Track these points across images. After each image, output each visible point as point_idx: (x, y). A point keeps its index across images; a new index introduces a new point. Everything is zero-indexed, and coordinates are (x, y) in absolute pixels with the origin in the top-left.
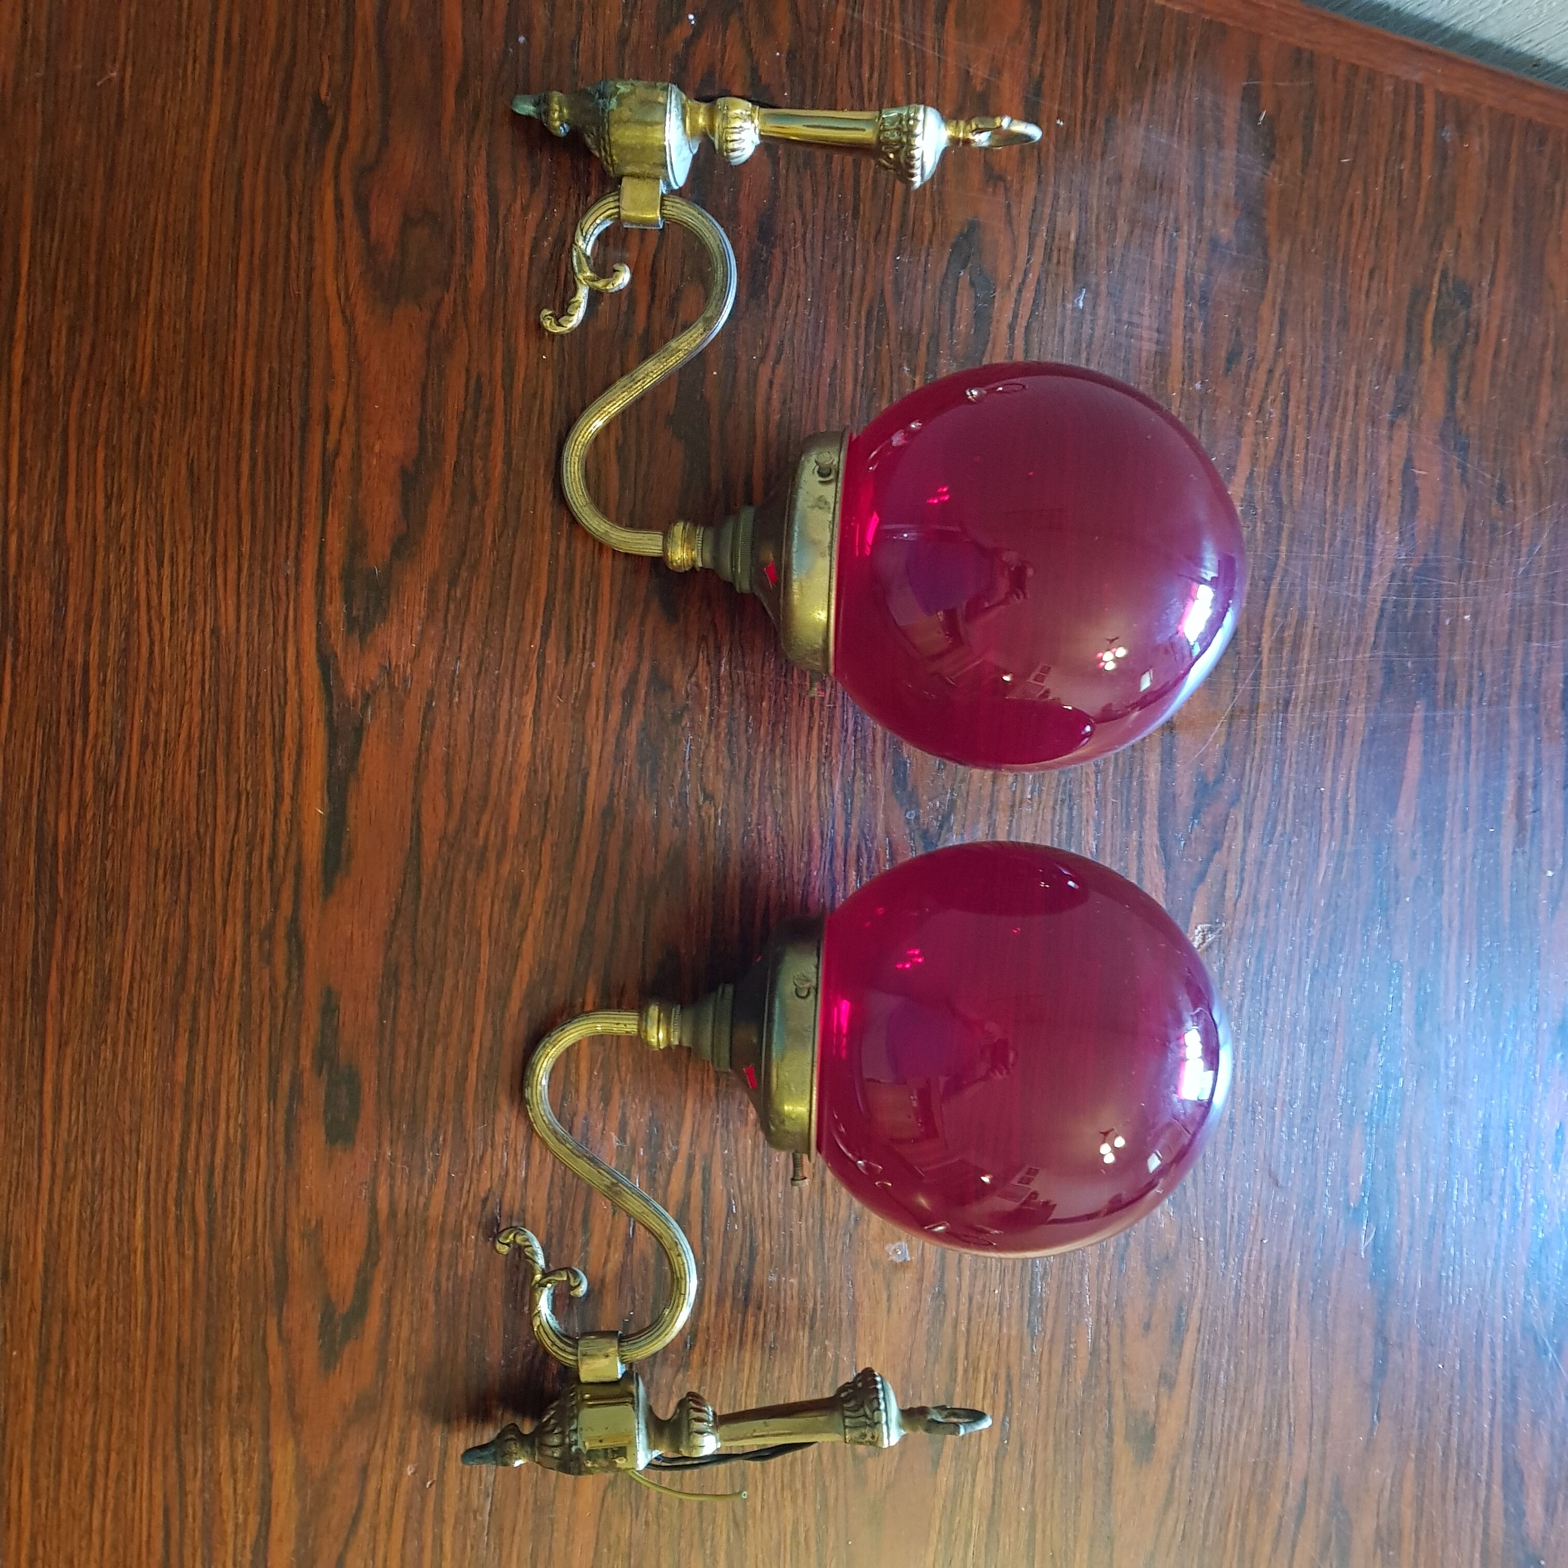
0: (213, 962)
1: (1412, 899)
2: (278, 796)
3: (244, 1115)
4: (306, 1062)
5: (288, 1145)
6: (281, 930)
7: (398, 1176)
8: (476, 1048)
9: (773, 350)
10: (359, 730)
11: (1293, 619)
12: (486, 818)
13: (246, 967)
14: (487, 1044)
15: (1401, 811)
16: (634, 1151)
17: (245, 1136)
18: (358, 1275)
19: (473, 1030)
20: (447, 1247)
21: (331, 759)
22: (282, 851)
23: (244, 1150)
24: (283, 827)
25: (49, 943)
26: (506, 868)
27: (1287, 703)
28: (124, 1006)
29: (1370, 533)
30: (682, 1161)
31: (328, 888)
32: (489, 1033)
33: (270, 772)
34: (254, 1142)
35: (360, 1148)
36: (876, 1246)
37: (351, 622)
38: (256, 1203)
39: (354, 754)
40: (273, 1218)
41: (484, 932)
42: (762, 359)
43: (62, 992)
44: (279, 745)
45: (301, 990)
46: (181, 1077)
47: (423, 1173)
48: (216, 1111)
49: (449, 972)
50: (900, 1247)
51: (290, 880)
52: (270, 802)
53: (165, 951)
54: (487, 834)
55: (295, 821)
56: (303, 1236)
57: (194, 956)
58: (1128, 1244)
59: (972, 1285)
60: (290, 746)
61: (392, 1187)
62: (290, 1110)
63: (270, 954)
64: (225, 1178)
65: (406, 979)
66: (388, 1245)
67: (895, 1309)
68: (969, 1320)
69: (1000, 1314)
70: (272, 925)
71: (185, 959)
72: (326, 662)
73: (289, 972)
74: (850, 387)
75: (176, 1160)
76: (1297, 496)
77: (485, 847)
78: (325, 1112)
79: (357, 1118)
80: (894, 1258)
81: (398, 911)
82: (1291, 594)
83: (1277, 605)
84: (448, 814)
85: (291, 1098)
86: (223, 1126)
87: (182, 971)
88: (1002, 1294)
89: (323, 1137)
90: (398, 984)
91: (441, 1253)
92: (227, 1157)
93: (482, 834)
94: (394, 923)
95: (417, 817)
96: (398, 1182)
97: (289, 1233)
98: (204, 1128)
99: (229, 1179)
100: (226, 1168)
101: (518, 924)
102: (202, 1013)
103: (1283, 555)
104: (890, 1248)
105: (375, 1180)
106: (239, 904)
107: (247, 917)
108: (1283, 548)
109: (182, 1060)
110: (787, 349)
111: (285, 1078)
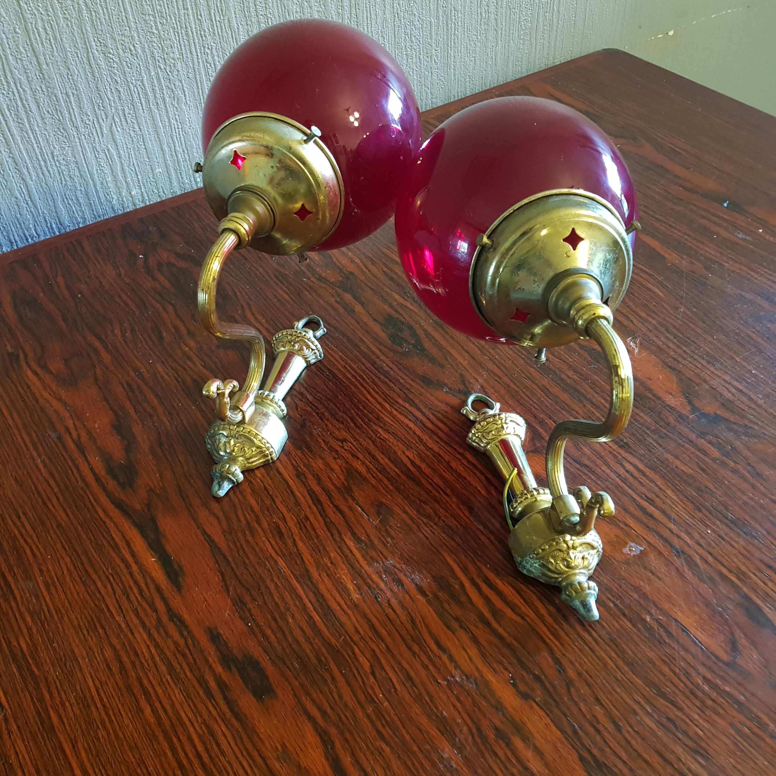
0: (137, 654)
2: (128, 566)
3: (201, 716)
4: (219, 669)
5: (236, 715)
6: (165, 619)
7: (312, 691)
8: (309, 605)
9: (245, 306)
10: (153, 520)
12: (240, 513)
13: (157, 646)
14: (313, 600)
16: (436, 597)
17: (208, 726)
18: (327, 759)
19: (301, 598)
20: (370, 710)
21: (145, 536)
22: (143, 585)
23: (212, 734)
24: (139, 577)
25: (41, 700)
26: (265, 525)
28: (99, 705)
30: (467, 584)
31: (178, 586)
32: (311, 595)
33: (118, 561)
34: (215, 727)
35: (279, 692)
36: (618, 556)
37: (122, 485)
38: (237, 758)
39: (156, 529)
40: (254, 761)
41: (274, 555)
43: (60, 717)
44: (116, 547)
45: (193, 638)
46: (152, 720)
47: (326, 681)
48: (182, 724)
49: (268, 582)
50: (631, 546)
51: (156, 596)
52: (125, 571)
53: (108, 665)
54: (245, 517)
55: (143, 570)
56: (278, 759)
57: (125, 659)
58: (753, 467)
59: (692, 538)
60: (122, 545)
61: (313, 700)
62: (225, 698)
63: (166, 632)
64: (210, 757)
65: (247, 599)
66: (333, 731)
67: (662, 576)
68: (710, 553)
69: (723, 539)
70: (159, 620)
71: (121, 662)
72: (119, 505)
73: (182, 634)
74: (286, 296)
75: (175, 764)
77: (248, 523)
78: (247, 686)
79: (267, 678)
80: (632, 554)
81: (222, 574)
84: (219, 522)
85: (222, 692)
86: (191, 729)
87: (123, 669)
88: (713, 530)
89: (254, 700)
90: (245, 604)
91: (368, 716)
92: (204, 743)
93: (242, 519)
94: (224, 579)
95: (204, 533)
96: (315, 695)
97: (268, 762)
98: (181, 737)
99: (213, 755)
100: (207, 750)
101: (289, 542)
102: (145, 682)
104: (626, 550)
105: (299, 701)
106: (136, 621)
107: (144, 625)
109: (148, 711)
110: (251, 303)
111: (213, 684)
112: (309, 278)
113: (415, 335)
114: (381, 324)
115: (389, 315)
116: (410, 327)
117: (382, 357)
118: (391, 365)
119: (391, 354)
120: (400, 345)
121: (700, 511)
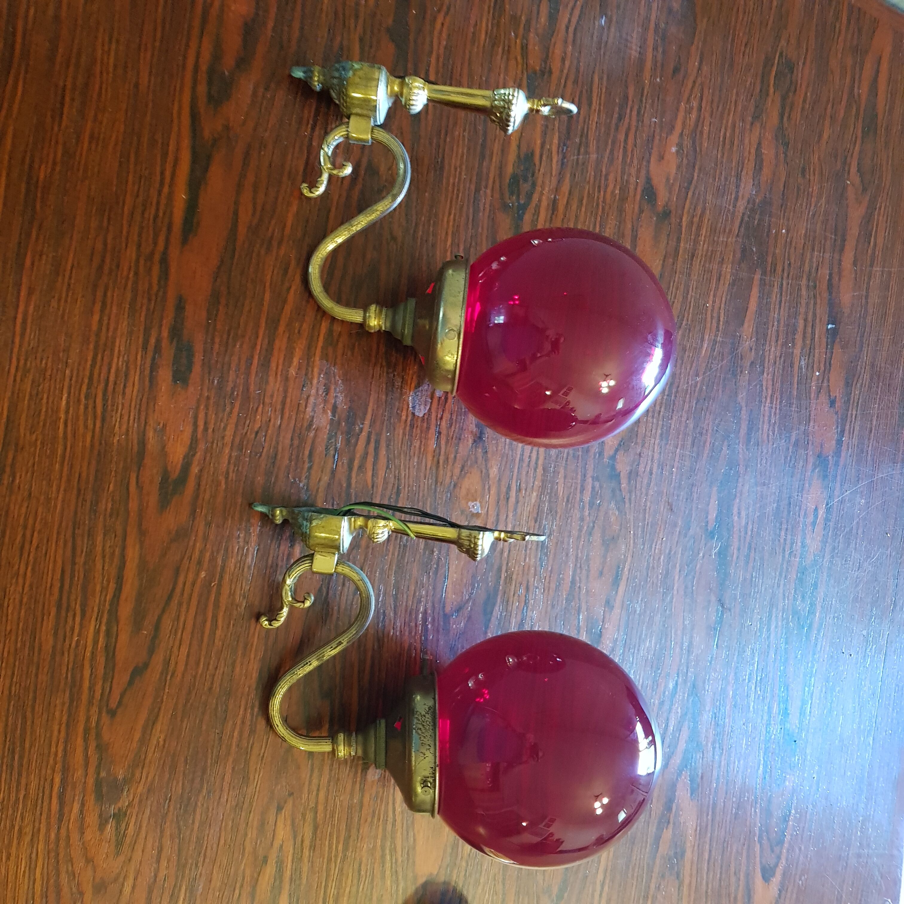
0: (118, 266)
1: (749, 372)
2: (162, 184)
3: (128, 356)
4: (165, 334)
5: (151, 378)
6: (157, 257)
7: (211, 409)
8: (258, 347)
9: (445, 8)
10: (209, 157)
11: (699, 212)
12: (273, 222)
13: (136, 274)
14: (265, 346)
15: (746, 325)
16: (339, 423)
17: (127, 367)
18: (184, 459)
19: (258, 337)
20: (234, 454)
21: (193, 171)
22: (161, 214)
23: (126, 376)
24: (163, 201)
25: (29, 235)
26: (282, 252)
27: (693, 256)
28: (66, 280)
29: (738, 177)
30: (364, 434)
31: (185, 240)
32: (266, 341)
33: (158, 169)
34: (132, 372)
35: (191, 389)
36: (463, 502)
37: (210, 97)
38: (130, 406)
39: (206, 169)
40: (139, 418)
41: (268, 284)
42: (439, 11)
43: (33, 264)
44: (165, 155)
45: (165, 293)
46: (95, 327)
47: (224, 410)
48: (112, 350)
49: (247, 302)
50: (476, 504)
51: (164, 231)
52: (157, 185)
53: (92, 254)
54: (274, 230)
55: (170, 199)
56: (155, 430)
57: (108, 260)
58: (594, 526)
60: (171, 158)
61: (206, 414)
62: (154, 359)
63: (150, 269)
64: (114, 388)
65: (223, 301)
66: (202, 446)
68: (509, 551)
69: (526, 551)
70: (152, 253)
71: (103, 261)
72: (195, 117)
73: (159, 281)
74: (483, 36)
75: (87, 373)
76: (704, 149)
77: (272, 237)
78: (173, 365)
79: (191, 371)
80: (472, 510)
81: (222, 261)
82: (698, 199)
83: (691, 203)
84: (253, 215)
85: (155, 352)
86: (115, 360)
87: (100, 268)
89: (171, 378)
90: (219, 303)
91: (230, 457)
92: (117, 376)
93: (271, 229)
94: (219, 268)
95: (236, 213)
96: (210, 413)
97: (147, 427)
98: (105, 358)
99: (117, 390)
100: (115, 383)
101: (287, 284)
102: (109, 294)
103: (695, 178)
104: (471, 504)
105: (198, 408)
106: (136, 238)
107: (139, 246)
108: (696, 175)
109: (96, 317)
110: (452, 9)
111: (153, 341)
112: (516, 36)
113: (529, 196)
114: (519, 156)
115: (533, 154)
116: (534, 185)
117: (489, 191)
118: (487, 206)
119: (497, 195)
120: (512, 194)
121: (536, 522)
